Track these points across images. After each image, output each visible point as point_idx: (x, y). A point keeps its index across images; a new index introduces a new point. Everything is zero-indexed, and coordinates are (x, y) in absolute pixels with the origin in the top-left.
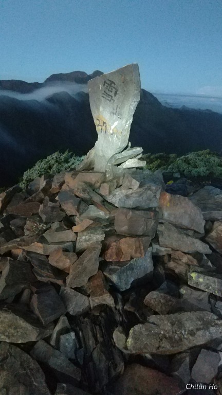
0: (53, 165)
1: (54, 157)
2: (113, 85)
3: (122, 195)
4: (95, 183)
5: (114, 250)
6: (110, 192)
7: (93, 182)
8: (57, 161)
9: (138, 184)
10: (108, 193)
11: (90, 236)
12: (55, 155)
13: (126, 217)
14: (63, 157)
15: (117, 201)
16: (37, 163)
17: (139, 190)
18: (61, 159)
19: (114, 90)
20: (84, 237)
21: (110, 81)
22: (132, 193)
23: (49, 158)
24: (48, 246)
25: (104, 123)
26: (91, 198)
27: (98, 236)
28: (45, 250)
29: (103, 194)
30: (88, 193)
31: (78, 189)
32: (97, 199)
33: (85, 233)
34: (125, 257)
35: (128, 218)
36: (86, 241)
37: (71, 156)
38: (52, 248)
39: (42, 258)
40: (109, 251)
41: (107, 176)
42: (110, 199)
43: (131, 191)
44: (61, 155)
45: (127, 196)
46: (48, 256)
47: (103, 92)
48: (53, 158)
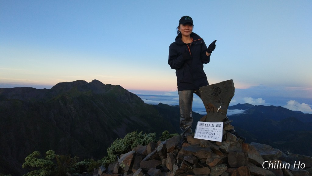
2: (219, 89)
5: (235, 175)
11: (219, 168)
12: (133, 133)
13: (235, 156)
15: (227, 148)
16: (115, 140)
17: (236, 141)
19: (219, 91)
20: (216, 169)
21: (217, 87)
25: (212, 107)
27: (224, 168)
29: (219, 145)
36: (218, 171)
42: (222, 147)
43: (232, 142)
47: (212, 92)
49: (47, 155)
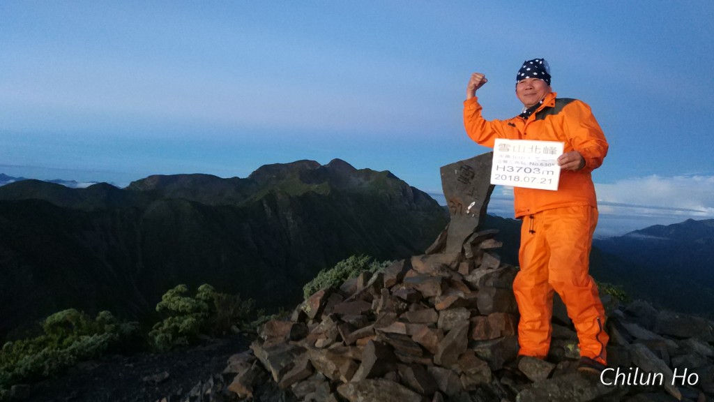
0: (350, 272)
1: (350, 262)
2: (470, 170)
3: (482, 275)
4: (451, 264)
5: (482, 327)
6: (470, 272)
7: (449, 263)
8: (354, 268)
9: (499, 262)
10: (467, 272)
11: (455, 314)
12: (351, 259)
13: (490, 295)
14: (361, 262)
15: (478, 281)
16: (321, 272)
17: (499, 270)
18: (359, 265)
19: (471, 175)
20: (448, 315)
21: (468, 167)
22: (492, 273)
23: (341, 264)
24: (410, 325)
25: (459, 204)
26: (451, 277)
27: (463, 314)
28: (408, 330)
29: (463, 273)
30: (448, 272)
31: (436, 268)
32: (456, 278)
33: (449, 311)
34: (494, 334)
35: (493, 295)
36: (451, 319)
37: (371, 261)
38: (415, 328)
39: (406, 338)
40: (477, 328)
41: (466, 254)
42: (469, 279)
43: (491, 271)
44: (358, 260)
45: (487, 277)
46: (410, 336)
47: (459, 176)
48: (348, 264)
49: (199, 292)
